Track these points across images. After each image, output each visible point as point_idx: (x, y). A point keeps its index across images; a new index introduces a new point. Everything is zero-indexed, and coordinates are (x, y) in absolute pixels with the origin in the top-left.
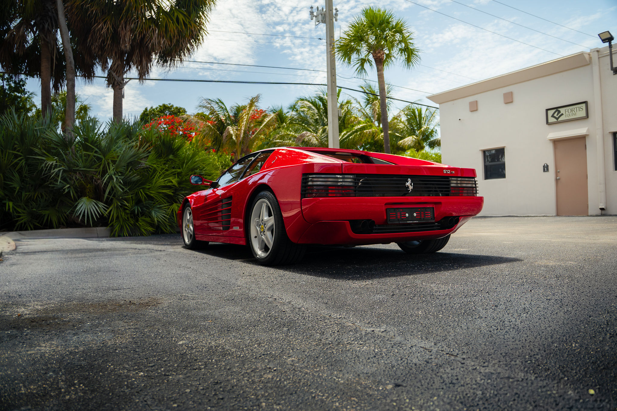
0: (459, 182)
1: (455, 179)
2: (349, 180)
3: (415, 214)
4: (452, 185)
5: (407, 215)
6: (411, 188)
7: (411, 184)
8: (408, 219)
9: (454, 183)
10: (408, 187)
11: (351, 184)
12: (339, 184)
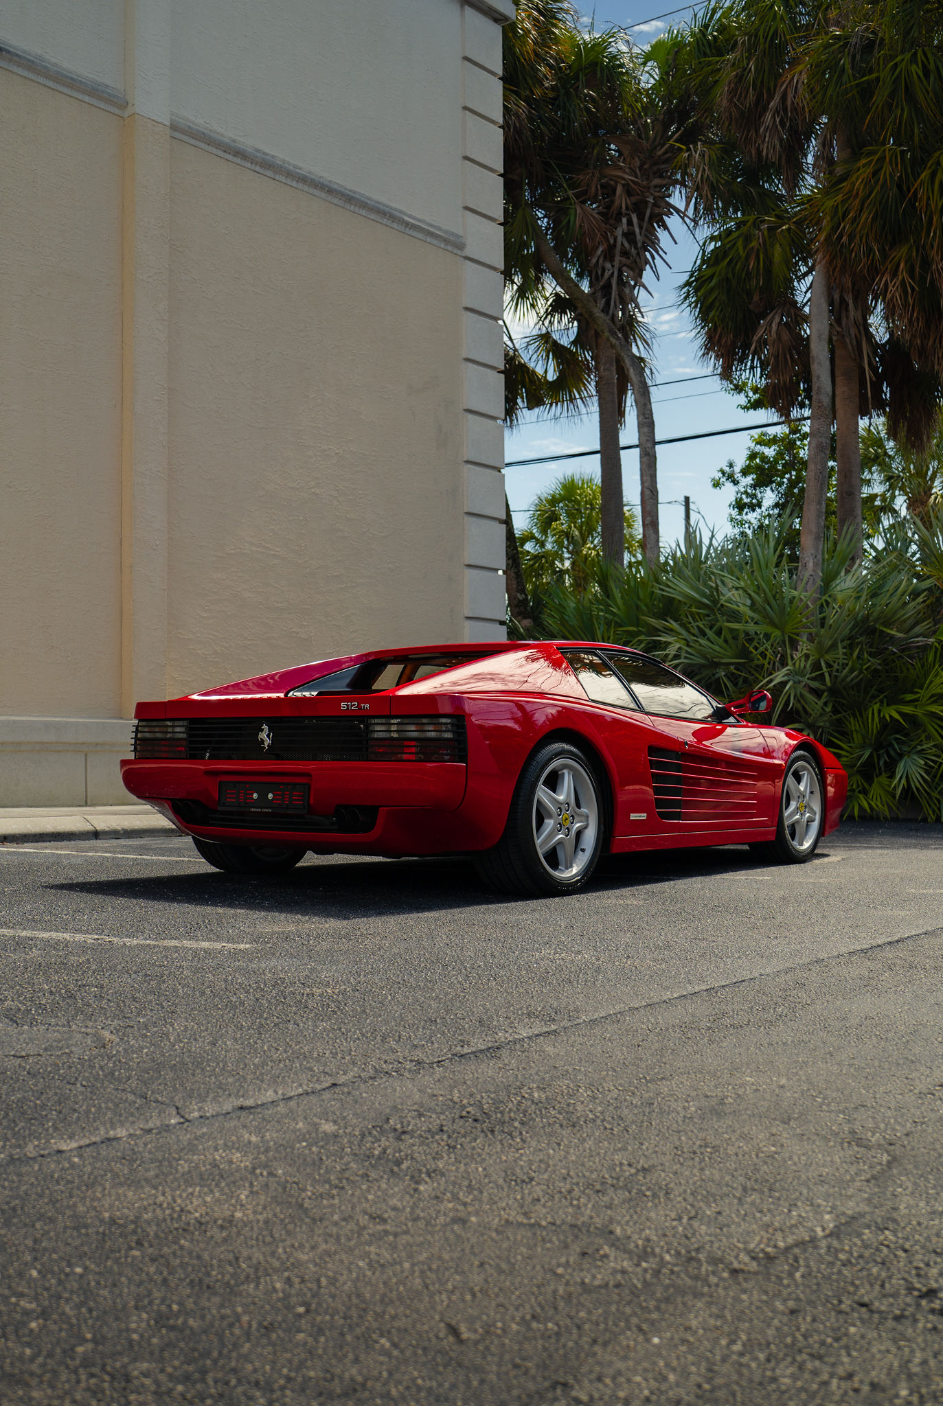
0: (394, 728)
1: (384, 721)
2: (182, 729)
3: (270, 796)
4: (376, 735)
5: (255, 796)
6: (268, 742)
7: (268, 736)
8: (256, 804)
9: (379, 730)
10: (263, 741)
11: (184, 736)
12: (169, 736)
